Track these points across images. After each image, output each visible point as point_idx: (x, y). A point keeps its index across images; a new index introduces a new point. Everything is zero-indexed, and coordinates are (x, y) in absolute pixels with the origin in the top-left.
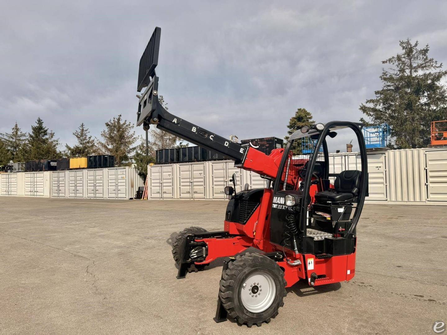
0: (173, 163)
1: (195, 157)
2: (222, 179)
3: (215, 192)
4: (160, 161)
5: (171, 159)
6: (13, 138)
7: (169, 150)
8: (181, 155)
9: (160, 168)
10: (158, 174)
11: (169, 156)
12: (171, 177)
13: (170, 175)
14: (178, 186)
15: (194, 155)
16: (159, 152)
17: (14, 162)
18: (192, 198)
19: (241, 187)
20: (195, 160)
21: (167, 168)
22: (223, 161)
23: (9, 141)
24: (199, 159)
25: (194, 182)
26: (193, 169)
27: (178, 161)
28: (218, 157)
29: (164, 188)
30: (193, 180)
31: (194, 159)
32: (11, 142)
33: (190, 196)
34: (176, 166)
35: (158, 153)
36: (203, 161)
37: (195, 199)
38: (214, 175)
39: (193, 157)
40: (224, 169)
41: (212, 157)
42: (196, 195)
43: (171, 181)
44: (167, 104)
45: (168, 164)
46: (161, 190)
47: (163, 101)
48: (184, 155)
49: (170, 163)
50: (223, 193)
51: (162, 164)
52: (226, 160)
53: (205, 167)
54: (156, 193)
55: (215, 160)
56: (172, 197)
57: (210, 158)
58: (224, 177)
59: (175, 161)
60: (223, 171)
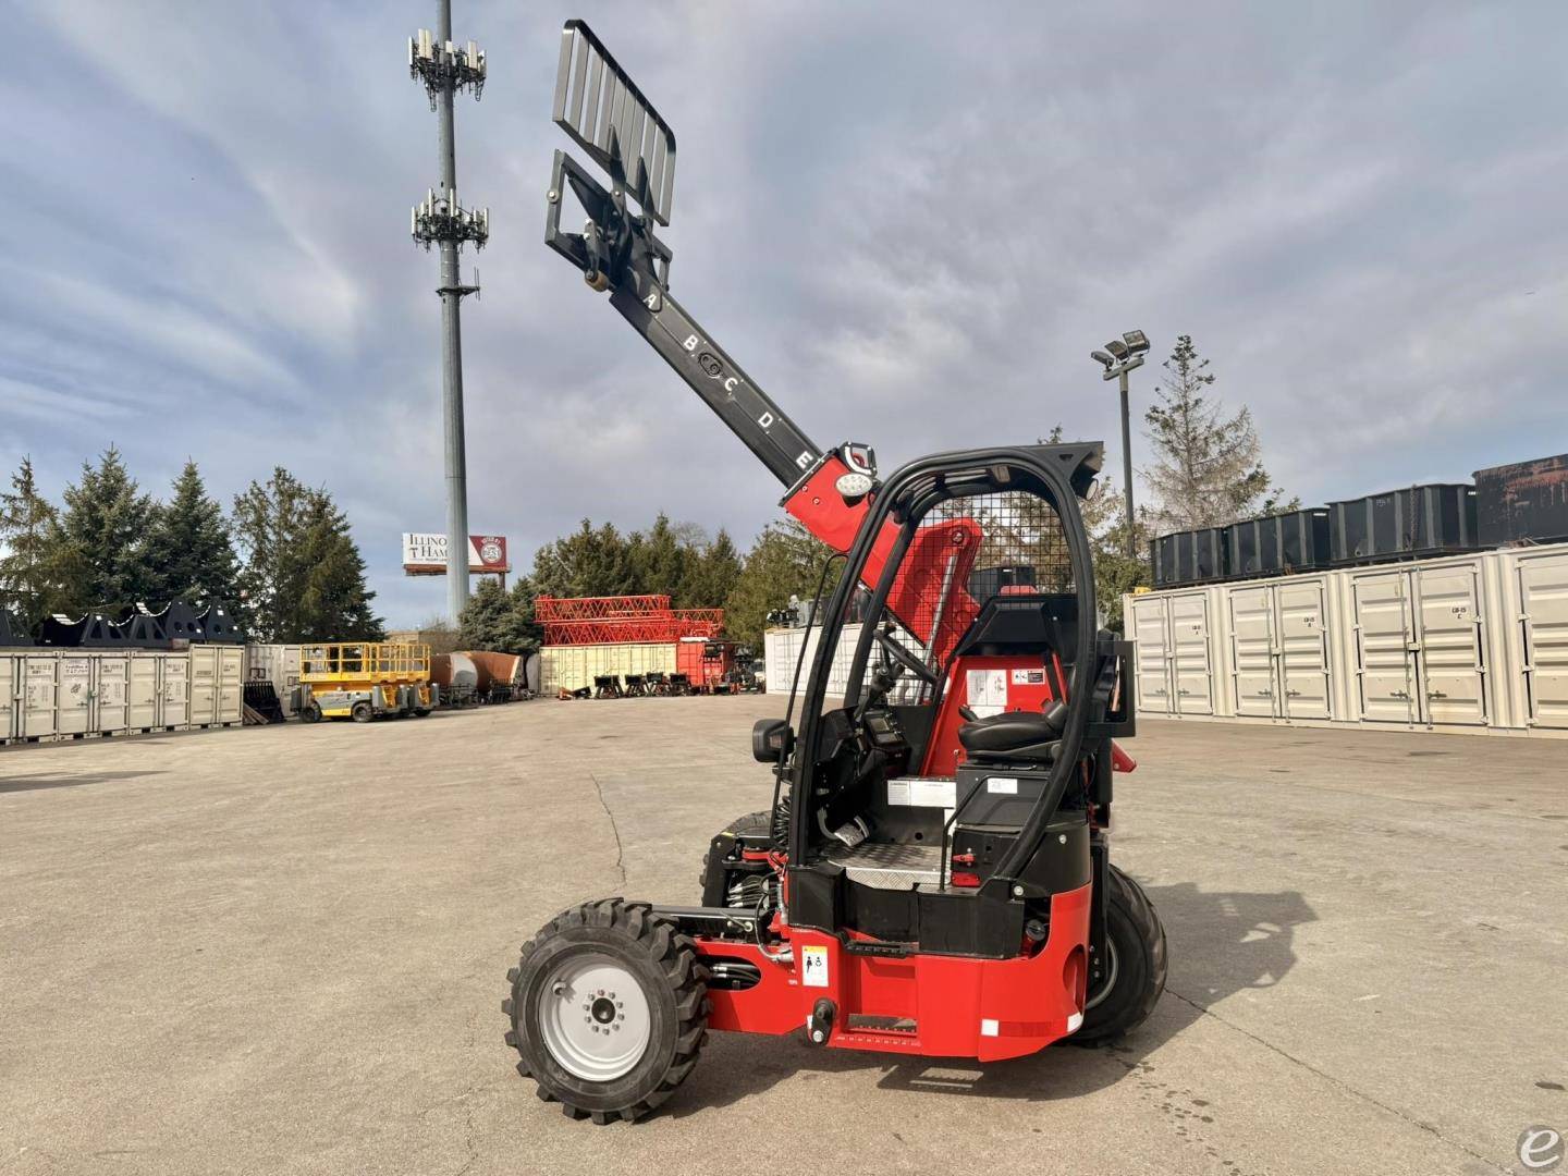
0: (1210, 583)
1: (1288, 558)
2: (1398, 642)
3: (1372, 696)
4: (1164, 580)
5: (1201, 567)
6: (804, 533)
7: (1195, 536)
8: (1237, 549)
9: (1162, 605)
10: (1159, 625)
11: (1195, 557)
12: (1202, 635)
13: (1199, 627)
14: (1230, 671)
15: (1284, 549)
16: (1162, 543)
17: (801, 600)
18: (1281, 717)
19: (1482, 674)
20: (1288, 566)
21: (1186, 603)
22: (1397, 564)
23: (794, 540)
24: (1304, 562)
25: (1285, 654)
26: (1281, 604)
27: (1227, 576)
28: (1378, 549)
29: (1180, 676)
30: (1280, 647)
31: (1284, 562)
32: (800, 543)
33: (1274, 710)
34: (1218, 593)
35: (1158, 550)
36: (1318, 571)
37: (1294, 723)
38: (1361, 625)
39: (1280, 558)
40: (1402, 600)
41: (1351, 552)
42: (1295, 707)
43: (1202, 649)
44: (1207, 362)
45: (1193, 585)
46: (1170, 682)
47: (1193, 356)
48: (1247, 549)
49: (1200, 585)
50: (1401, 701)
51: (1172, 588)
52: (1411, 559)
53: (1324, 592)
54: (1154, 693)
55: (1366, 564)
56: (1209, 710)
57: (1344, 555)
58: (1404, 634)
59: (1215, 574)
60: (1400, 608)
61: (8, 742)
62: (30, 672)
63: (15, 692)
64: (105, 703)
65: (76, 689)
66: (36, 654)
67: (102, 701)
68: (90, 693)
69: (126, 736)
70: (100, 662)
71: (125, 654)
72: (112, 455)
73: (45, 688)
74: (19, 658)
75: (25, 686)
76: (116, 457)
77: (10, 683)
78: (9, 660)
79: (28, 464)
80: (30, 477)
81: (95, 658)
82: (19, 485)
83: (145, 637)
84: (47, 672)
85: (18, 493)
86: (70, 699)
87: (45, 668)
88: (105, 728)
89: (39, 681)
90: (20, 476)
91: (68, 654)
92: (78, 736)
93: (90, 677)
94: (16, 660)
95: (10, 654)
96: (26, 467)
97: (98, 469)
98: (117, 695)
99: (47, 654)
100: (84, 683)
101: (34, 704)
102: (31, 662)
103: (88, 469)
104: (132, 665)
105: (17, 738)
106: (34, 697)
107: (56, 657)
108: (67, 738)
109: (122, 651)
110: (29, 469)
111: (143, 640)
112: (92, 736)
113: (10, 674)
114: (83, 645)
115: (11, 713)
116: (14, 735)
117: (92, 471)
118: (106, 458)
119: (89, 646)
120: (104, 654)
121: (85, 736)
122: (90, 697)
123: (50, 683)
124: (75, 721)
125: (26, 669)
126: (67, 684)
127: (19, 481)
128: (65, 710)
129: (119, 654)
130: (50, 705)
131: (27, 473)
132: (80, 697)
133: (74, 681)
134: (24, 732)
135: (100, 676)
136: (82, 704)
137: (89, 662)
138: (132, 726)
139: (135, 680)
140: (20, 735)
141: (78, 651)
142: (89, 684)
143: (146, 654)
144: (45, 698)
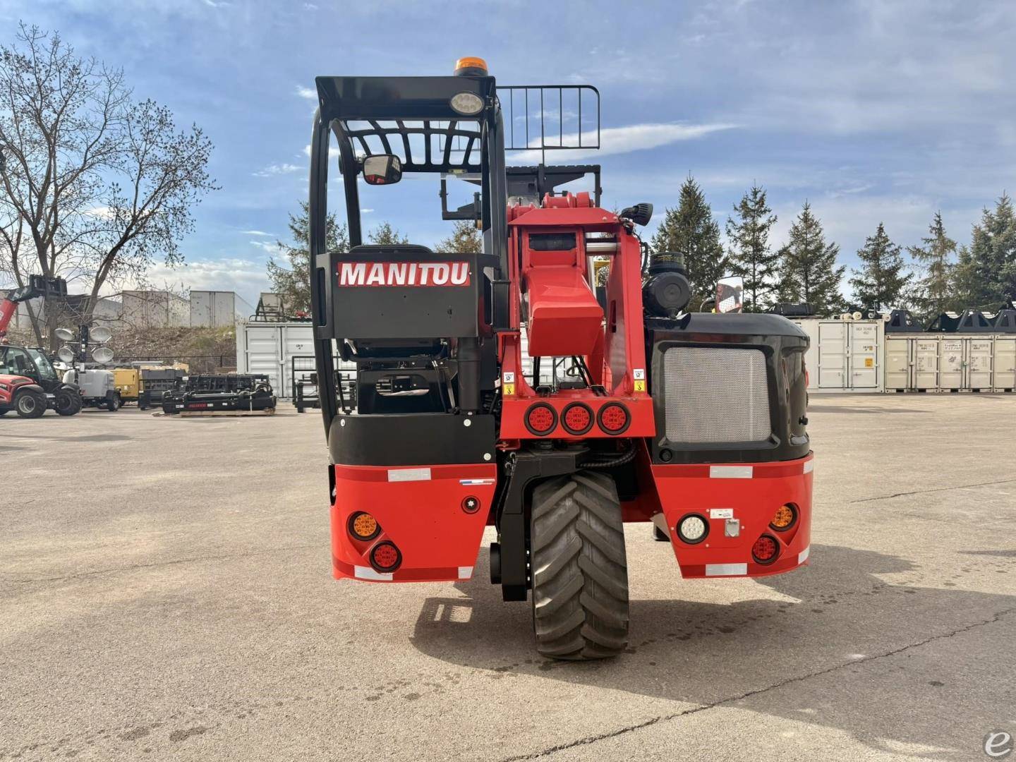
61: (905, 391)
62: (919, 348)
63: (910, 360)
64: (974, 370)
65: (952, 360)
66: (924, 337)
67: (972, 368)
68: (963, 362)
69: (992, 392)
70: (970, 343)
71: (990, 337)
72: (1004, 200)
73: (930, 359)
74: (912, 340)
75: (916, 357)
76: (1007, 201)
77: (906, 355)
78: (906, 341)
79: (939, 217)
80: (941, 225)
81: (966, 340)
82: (934, 232)
83: (1008, 325)
84: (932, 349)
85: (934, 237)
86: (946, 366)
87: (930, 346)
88: (974, 386)
89: (926, 354)
90: (935, 225)
91: (945, 337)
92: (954, 391)
93: (964, 353)
94: (910, 341)
95: (906, 337)
96: (938, 219)
97: (994, 211)
98: (984, 364)
99: (931, 337)
100: (958, 356)
101: (922, 368)
102: (920, 342)
103: (986, 212)
104: (996, 344)
105: (911, 389)
106: (922, 364)
107: (938, 339)
108: (945, 391)
109: (988, 335)
110: (940, 220)
111: (1007, 327)
112: (964, 391)
113: (906, 349)
114: (958, 331)
115: (908, 373)
116: (909, 387)
117: (989, 213)
118: (1000, 202)
119: (961, 331)
120: (973, 337)
121: (959, 391)
122: (963, 365)
123: (934, 355)
124: (952, 381)
125: (917, 347)
126: (946, 357)
127: (934, 228)
128: (945, 373)
129: (986, 337)
130: (934, 369)
131: (939, 222)
132: (955, 365)
133: (951, 355)
134: (916, 386)
135: (970, 351)
136: (957, 370)
137: (962, 343)
138: (996, 386)
139: (998, 355)
140: (913, 387)
141: (954, 335)
142: (962, 357)
143: (1008, 337)
144: (930, 364)
